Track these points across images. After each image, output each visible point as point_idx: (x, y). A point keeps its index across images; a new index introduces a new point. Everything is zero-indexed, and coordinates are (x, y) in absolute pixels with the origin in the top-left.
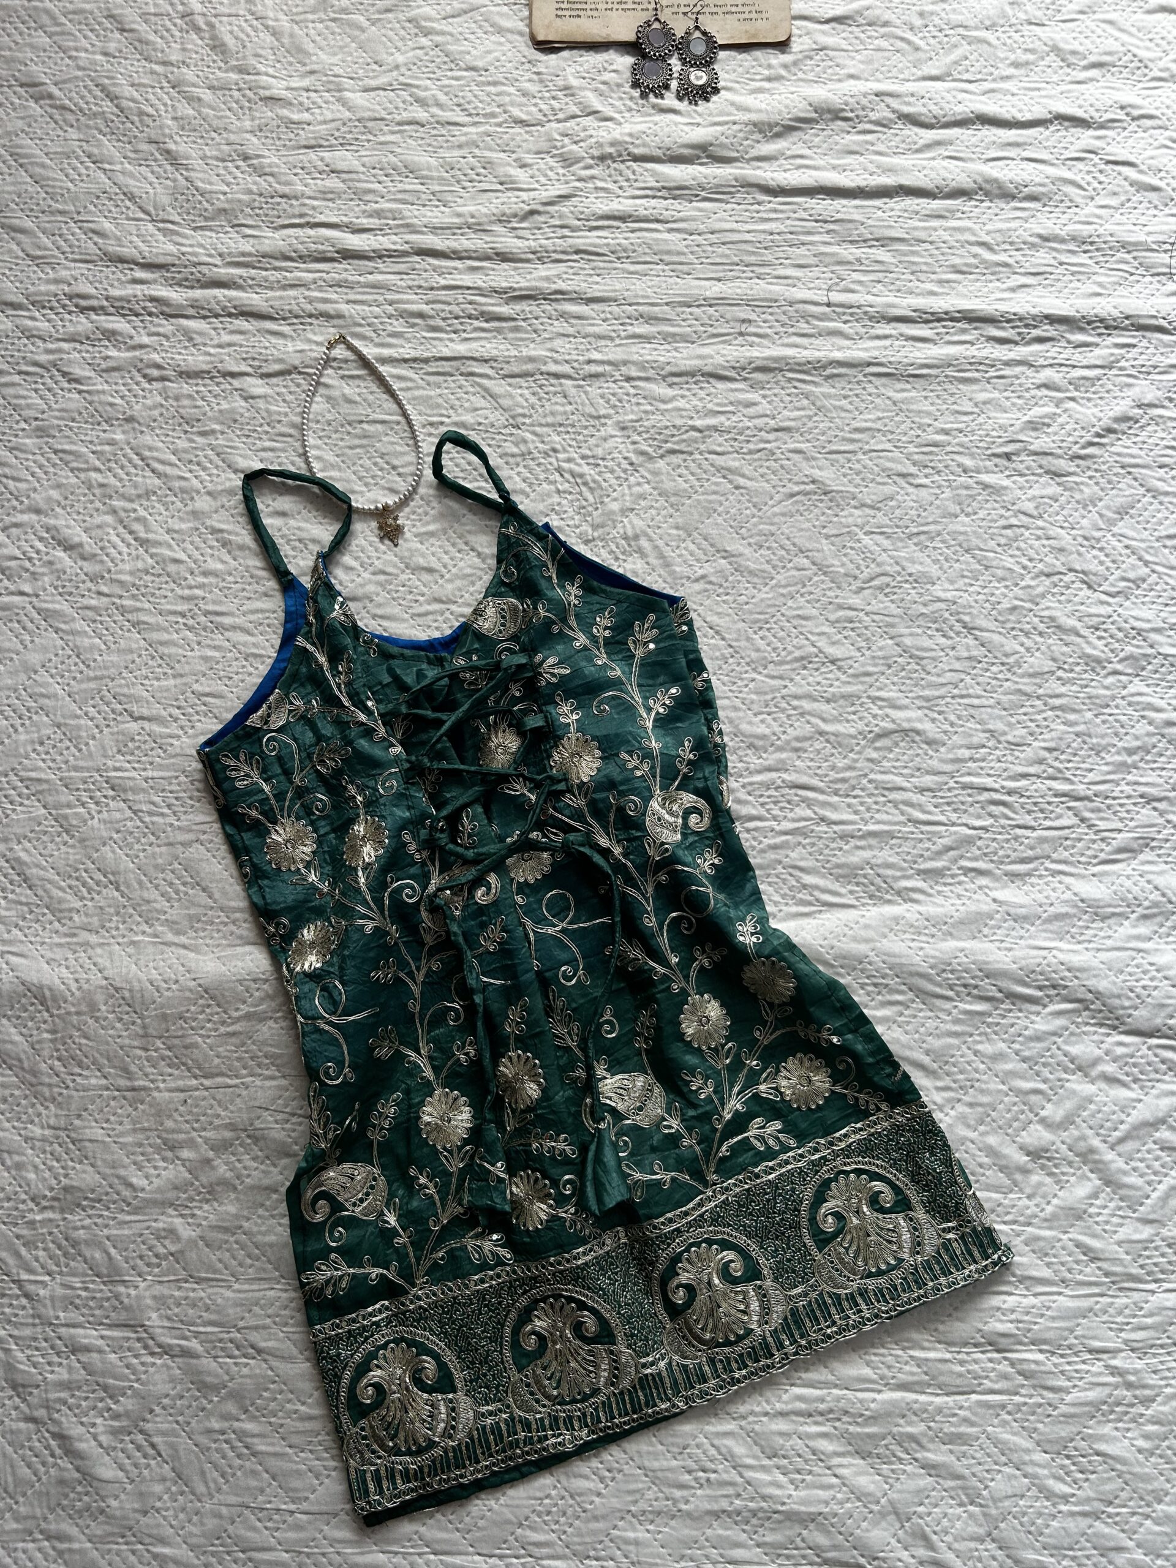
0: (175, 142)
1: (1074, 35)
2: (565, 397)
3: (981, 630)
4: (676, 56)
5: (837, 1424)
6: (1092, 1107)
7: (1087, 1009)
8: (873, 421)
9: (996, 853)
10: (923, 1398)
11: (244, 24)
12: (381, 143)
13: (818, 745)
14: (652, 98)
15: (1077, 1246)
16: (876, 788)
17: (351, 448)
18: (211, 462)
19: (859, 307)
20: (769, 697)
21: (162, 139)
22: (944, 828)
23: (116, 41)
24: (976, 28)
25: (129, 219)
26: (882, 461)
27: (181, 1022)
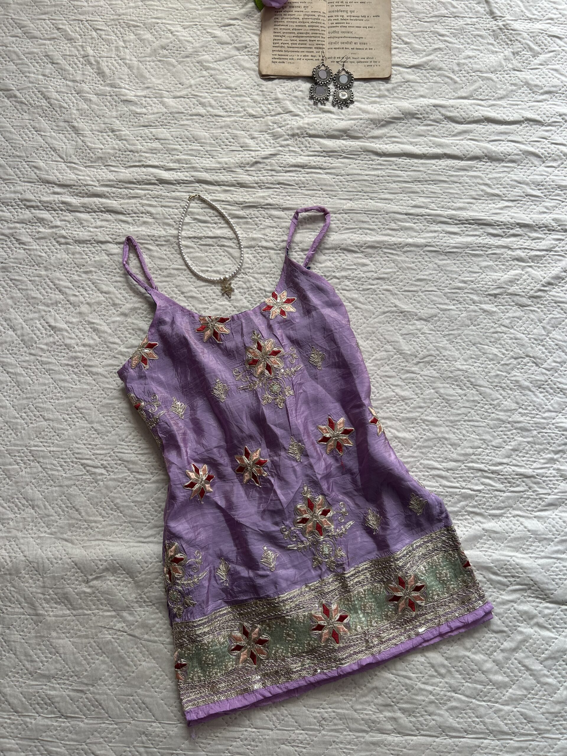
0: (78, 122)
1: (537, 76)
2: (270, 259)
3: (480, 386)
4: (332, 83)
6: (531, 641)
7: (530, 589)
8: (427, 275)
9: (485, 504)
11: (114, 62)
12: (182, 125)
14: (319, 105)
15: (522, 715)
16: (424, 468)
18: (89, 287)
19: (422, 216)
21: (70, 120)
22: (459, 490)
23: (49, 69)
24: (487, 72)
25: (52, 161)
26: (431, 296)
27: (63, 580)
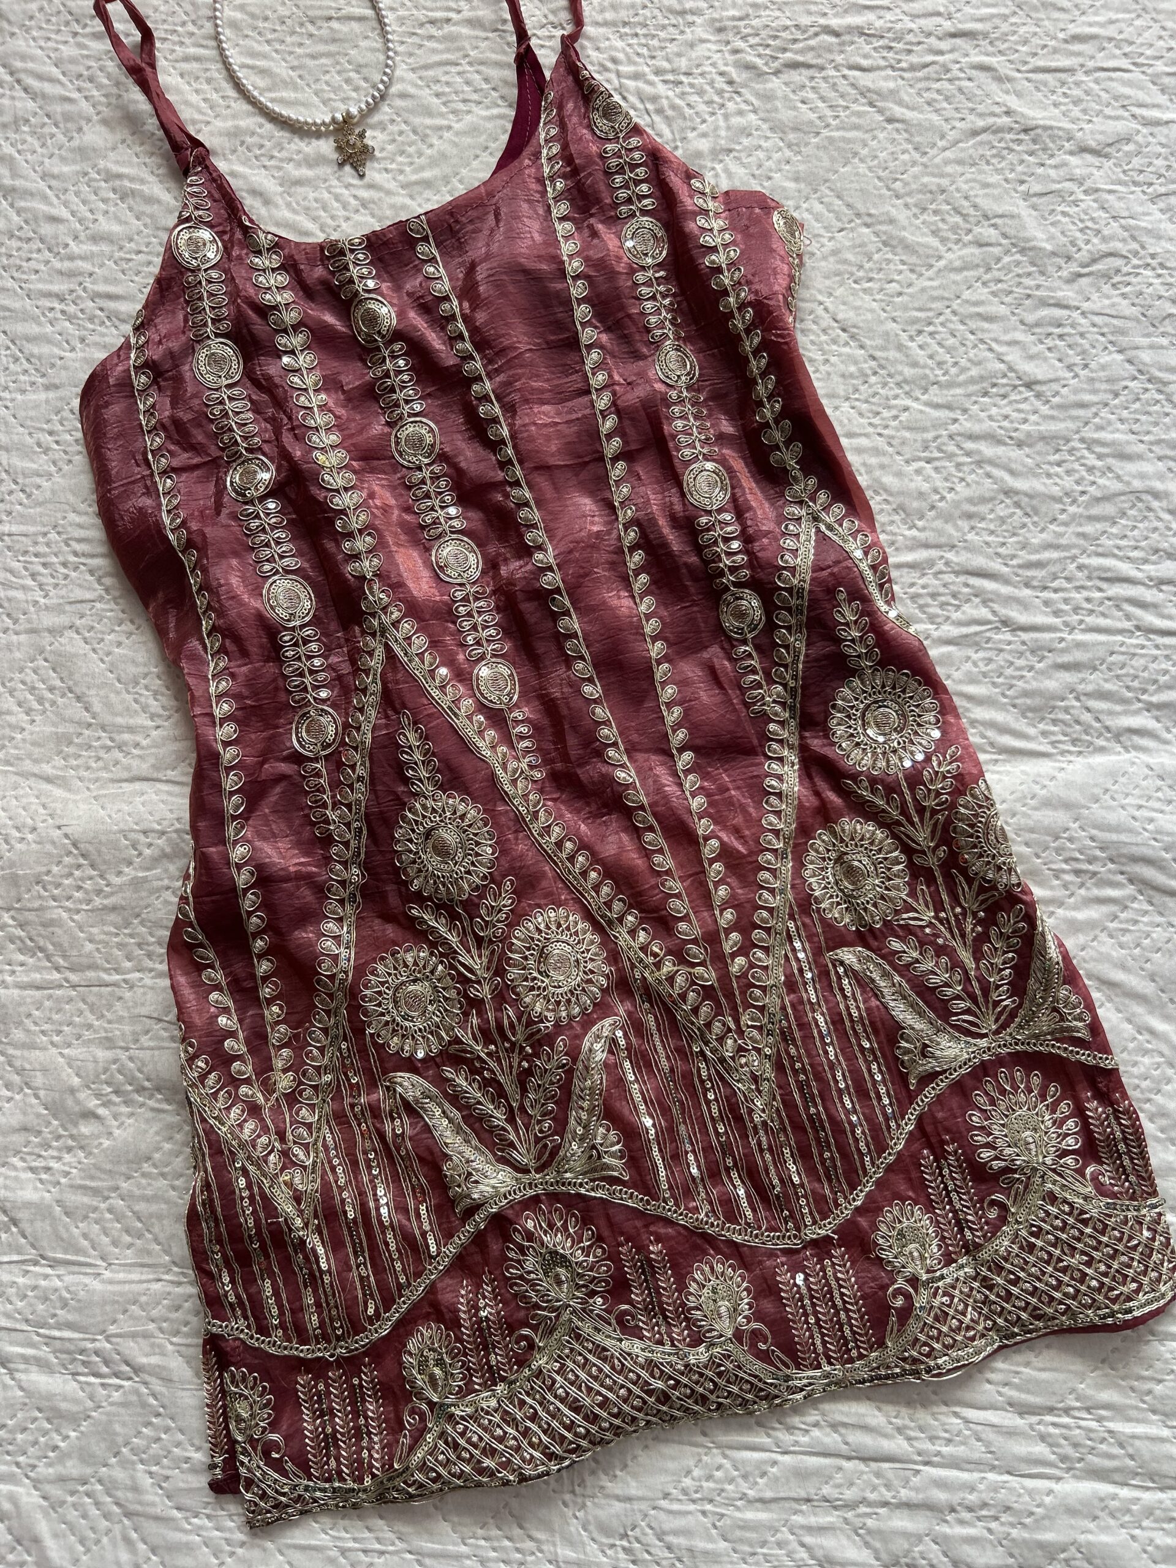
5: (993, 1525)
10: (1125, 1493)
13: (1001, 511)
16: (1089, 578)
17: (313, 57)
20: (929, 436)
26: (1114, 84)
27: (39, 888)
